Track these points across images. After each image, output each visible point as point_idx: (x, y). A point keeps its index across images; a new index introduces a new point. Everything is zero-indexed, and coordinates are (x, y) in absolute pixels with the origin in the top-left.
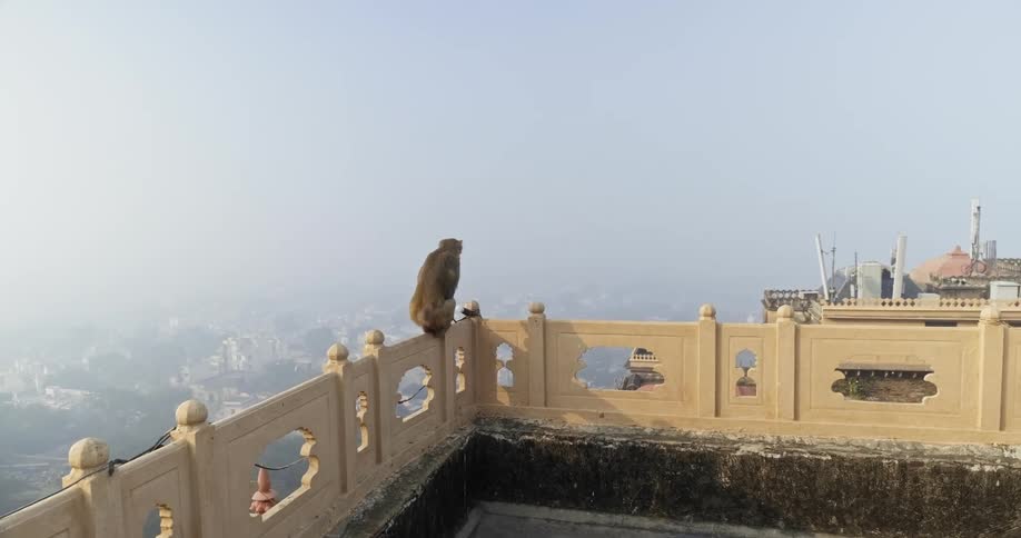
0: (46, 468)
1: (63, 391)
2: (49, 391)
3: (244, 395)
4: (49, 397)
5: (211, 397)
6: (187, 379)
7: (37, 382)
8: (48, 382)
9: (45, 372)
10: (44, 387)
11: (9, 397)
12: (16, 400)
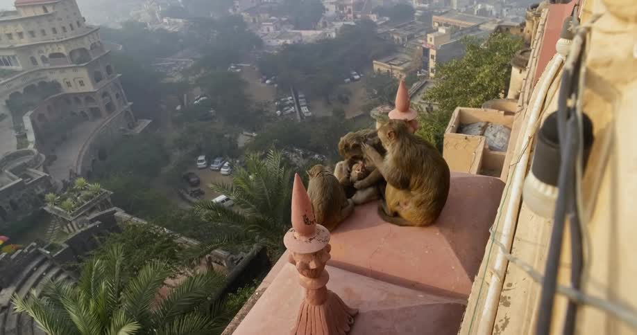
0: (174, 65)
1: (172, 20)
2: (165, 20)
3: (273, 18)
4: (166, 24)
5: (254, 20)
6: (238, 9)
7: (158, 16)
8: (163, 15)
9: (160, 9)
10: (162, 18)
11: (145, 25)
12: (150, 27)
